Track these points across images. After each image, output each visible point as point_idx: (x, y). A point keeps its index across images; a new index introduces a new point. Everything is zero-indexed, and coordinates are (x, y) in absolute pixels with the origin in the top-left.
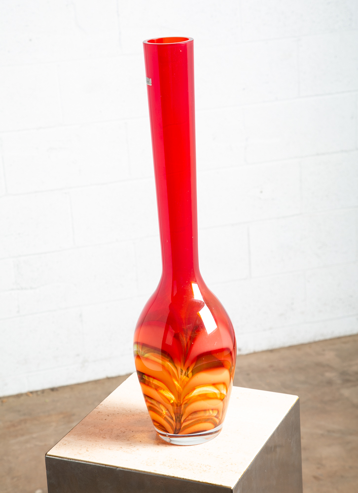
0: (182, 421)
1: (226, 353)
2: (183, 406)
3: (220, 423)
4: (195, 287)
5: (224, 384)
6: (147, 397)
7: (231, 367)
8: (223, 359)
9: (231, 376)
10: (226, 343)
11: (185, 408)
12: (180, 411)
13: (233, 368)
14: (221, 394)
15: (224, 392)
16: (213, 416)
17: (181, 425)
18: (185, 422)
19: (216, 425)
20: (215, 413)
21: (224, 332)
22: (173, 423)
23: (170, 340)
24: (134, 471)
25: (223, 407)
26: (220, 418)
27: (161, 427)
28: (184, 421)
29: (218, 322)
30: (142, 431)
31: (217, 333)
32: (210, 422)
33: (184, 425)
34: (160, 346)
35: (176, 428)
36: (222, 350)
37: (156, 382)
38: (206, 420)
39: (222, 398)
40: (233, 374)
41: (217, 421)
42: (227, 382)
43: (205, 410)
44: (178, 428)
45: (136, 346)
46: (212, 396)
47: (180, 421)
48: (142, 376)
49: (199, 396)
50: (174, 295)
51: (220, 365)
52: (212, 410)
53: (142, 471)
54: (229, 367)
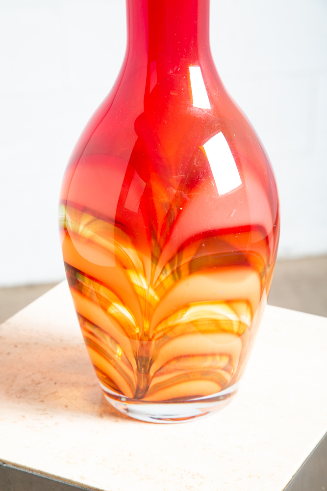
0: (152, 373)
1: (256, 238)
2: (153, 342)
3: (233, 381)
4: (195, 73)
5: (248, 302)
6: (85, 319)
7: (265, 268)
8: (248, 249)
9: (262, 287)
10: (257, 214)
11: (159, 347)
12: (148, 352)
13: (268, 270)
14: (240, 323)
15: (246, 319)
16: (218, 368)
17: (148, 382)
18: (158, 376)
19: (223, 385)
20: (223, 362)
21: (255, 192)
22: (133, 377)
23: (133, 203)
24: (39, 474)
25: (242, 352)
26: (233, 371)
27: (110, 381)
28: (155, 375)
29: (244, 164)
30: (75, 384)
31: (239, 196)
32: (212, 380)
33: (155, 381)
34: (112, 212)
35: (138, 388)
36: (246, 229)
37: (103, 291)
38: (204, 374)
39: (241, 332)
40: (268, 282)
41: (228, 377)
42: (254, 299)
43: (204, 355)
44: (142, 387)
45: (63, 208)
46: (226, 327)
47: (147, 373)
48: (75, 275)
49: (193, 323)
50: (151, 90)
51: (241, 262)
52: (221, 355)
53: (53, 476)
54: (261, 269)
